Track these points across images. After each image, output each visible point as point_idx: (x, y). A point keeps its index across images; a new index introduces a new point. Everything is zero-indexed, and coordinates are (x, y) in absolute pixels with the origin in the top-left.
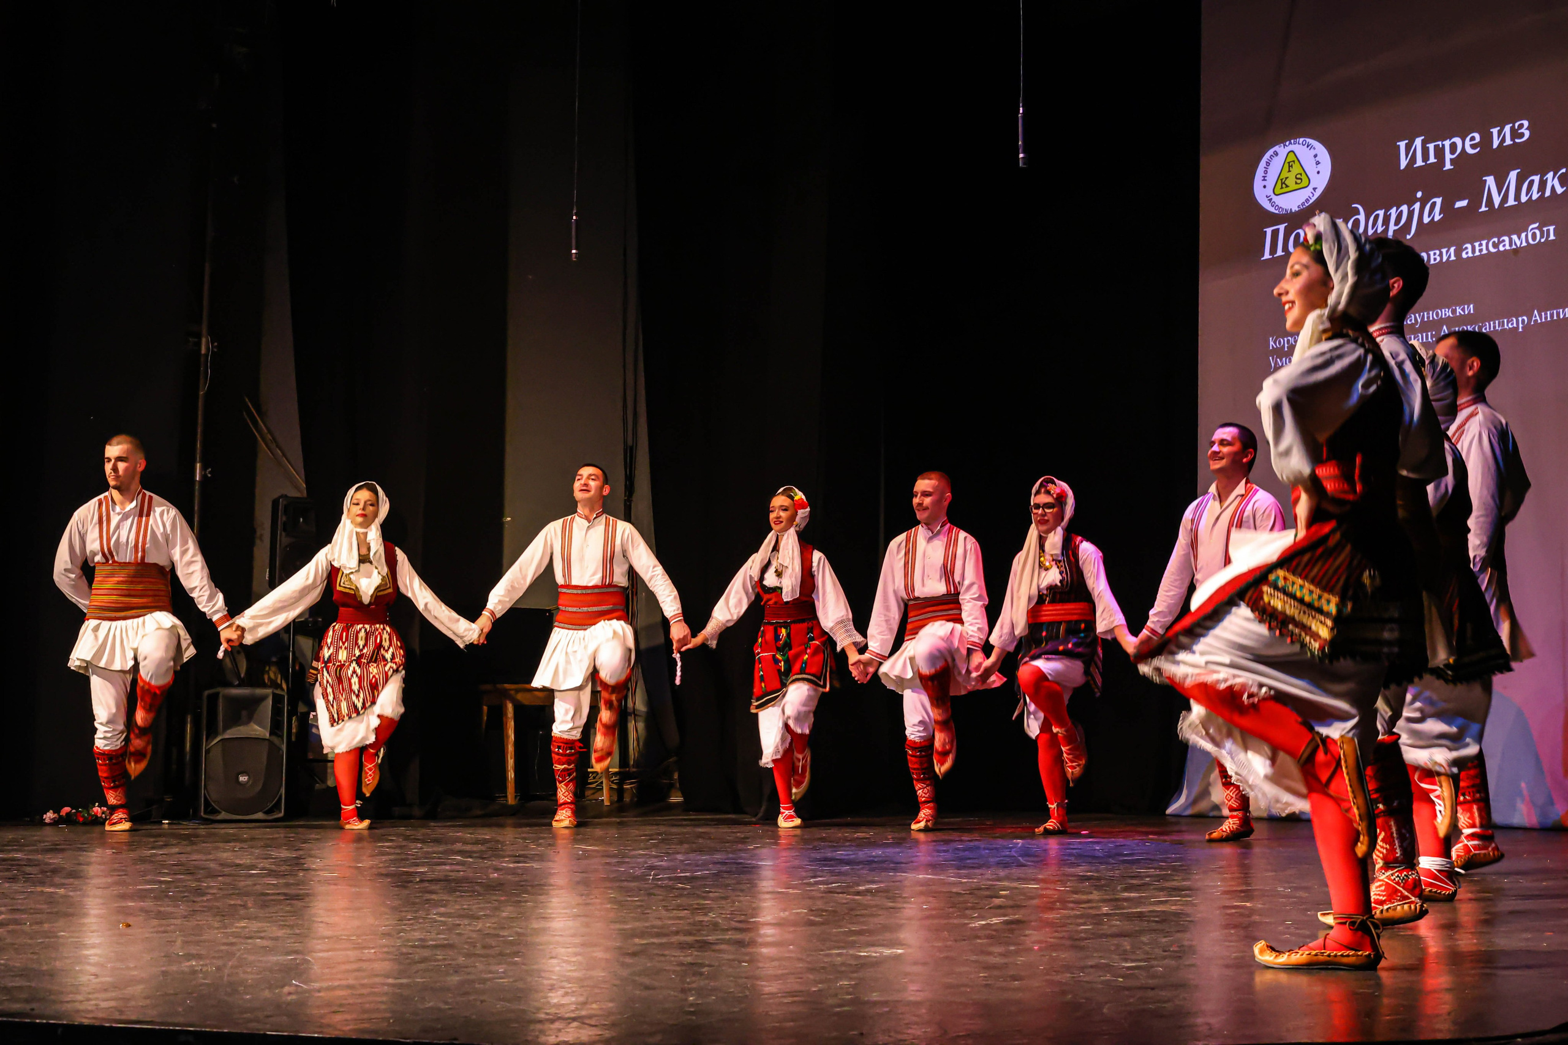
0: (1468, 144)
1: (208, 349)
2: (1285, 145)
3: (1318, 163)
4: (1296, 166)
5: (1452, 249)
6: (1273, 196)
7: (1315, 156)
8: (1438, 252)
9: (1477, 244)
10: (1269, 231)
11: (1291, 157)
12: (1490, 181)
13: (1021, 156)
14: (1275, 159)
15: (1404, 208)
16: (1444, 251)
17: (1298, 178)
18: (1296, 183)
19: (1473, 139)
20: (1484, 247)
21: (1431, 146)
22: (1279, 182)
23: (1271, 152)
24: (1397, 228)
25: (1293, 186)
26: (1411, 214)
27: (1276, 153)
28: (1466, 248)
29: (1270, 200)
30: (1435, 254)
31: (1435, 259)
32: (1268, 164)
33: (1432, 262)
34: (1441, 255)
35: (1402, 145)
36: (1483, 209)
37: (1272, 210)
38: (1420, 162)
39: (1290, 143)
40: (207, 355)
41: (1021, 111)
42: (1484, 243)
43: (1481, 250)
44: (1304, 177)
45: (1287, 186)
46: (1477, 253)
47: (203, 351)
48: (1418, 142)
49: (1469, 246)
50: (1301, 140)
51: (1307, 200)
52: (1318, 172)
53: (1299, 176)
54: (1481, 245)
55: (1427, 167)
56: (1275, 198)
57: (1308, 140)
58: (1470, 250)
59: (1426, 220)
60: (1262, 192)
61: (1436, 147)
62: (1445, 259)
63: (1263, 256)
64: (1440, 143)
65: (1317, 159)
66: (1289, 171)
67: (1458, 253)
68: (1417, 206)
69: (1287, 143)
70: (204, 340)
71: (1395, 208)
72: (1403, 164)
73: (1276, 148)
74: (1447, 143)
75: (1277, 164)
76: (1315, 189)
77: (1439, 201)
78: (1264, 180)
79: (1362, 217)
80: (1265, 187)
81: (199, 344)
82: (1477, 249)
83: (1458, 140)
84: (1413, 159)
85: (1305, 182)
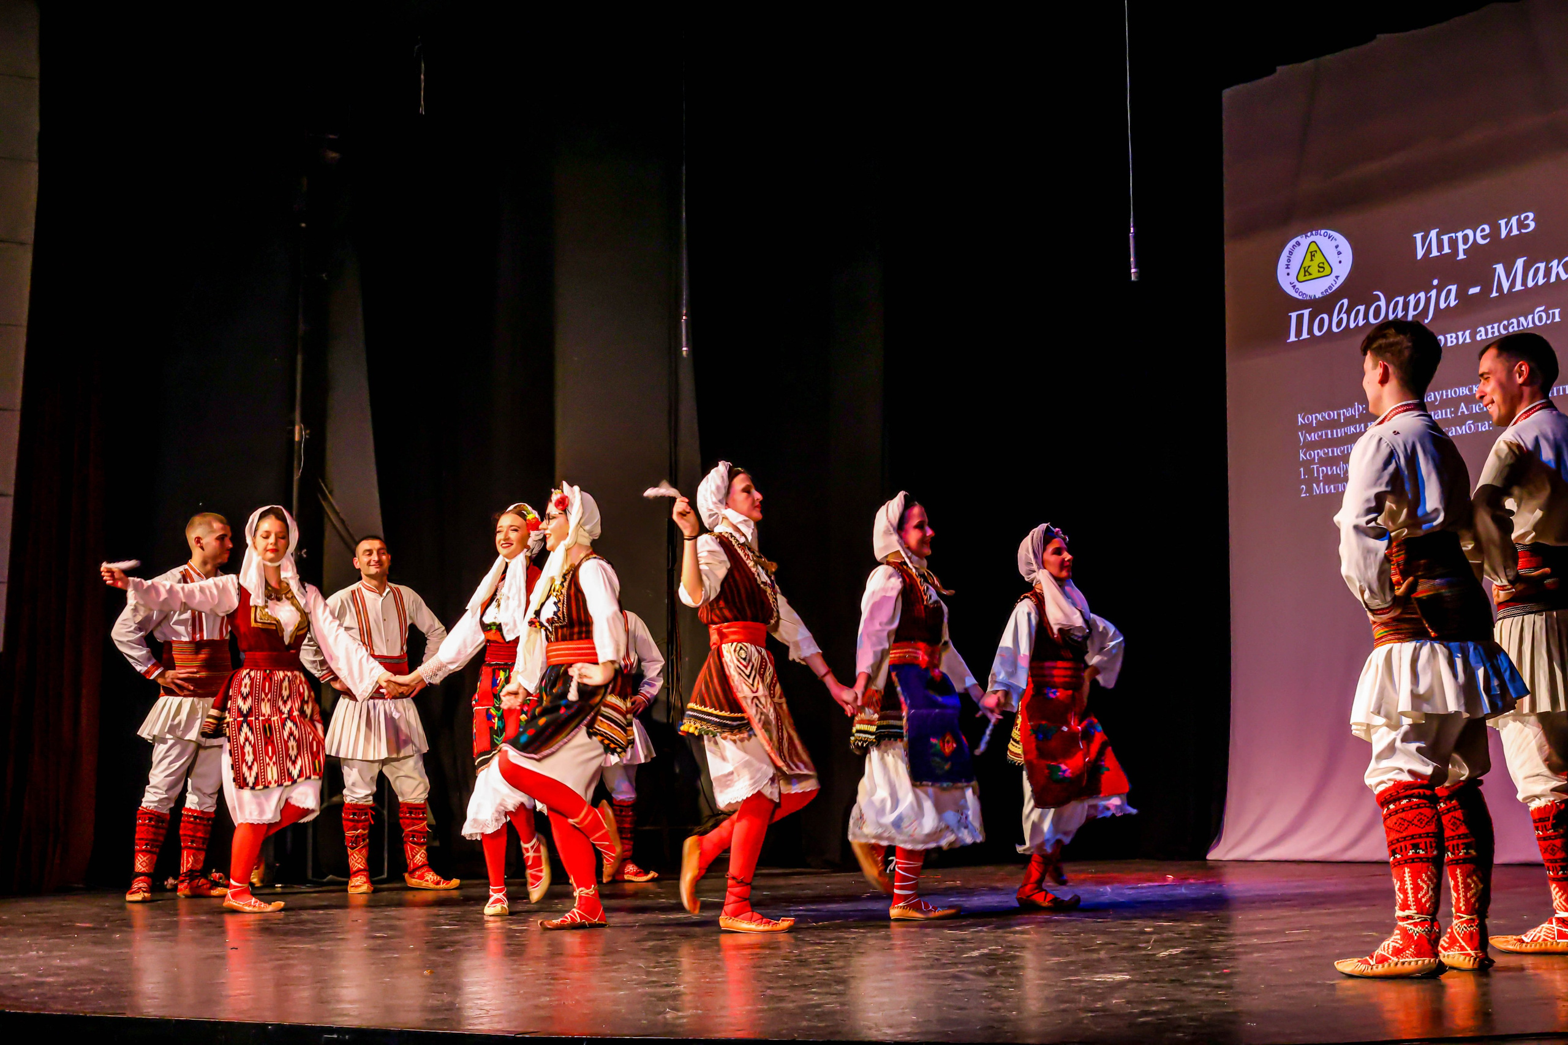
0: (1479, 235)
1: (301, 436)
2: (1306, 236)
3: (1339, 253)
4: (1318, 255)
5: (1467, 333)
6: (1296, 283)
7: (1337, 247)
8: (1454, 335)
9: (1489, 327)
10: (1294, 315)
11: (1313, 247)
12: (1500, 268)
13: (1133, 270)
14: (1297, 248)
15: (1422, 295)
16: (1460, 334)
17: (1321, 267)
18: (1319, 271)
19: (1483, 230)
20: (1496, 330)
21: (1445, 238)
22: (1302, 270)
23: (1293, 242)
24: (1416, 313)
25: (1315, 274)
26: (1428, 300)
27: (1298, 244)
28: (1480, 331)
29: (1294, 287)
30: (1451, 337)
31: (1452, 342)
32: (1291, 253)
33: (1449, 344)
34: (1457, 338)
35: (1418, 237)
36: (1494, 294)
37: (1296, 295)
38: (1435, 253)
39: (1312, 234)
40: (300, 442)
41: (1132, 231)
42: (1496, 325)
43: (1493, 333)
44: (1326, 265)
45: (1310, 274)
46: (1490, 336)
47: (297, 438)
48: (1433, 234)
49: (1482, 329)
50: (1323, 232)
51: (1330, 288)
52: (1340, 262)
53: (1321, 265)
54: (1493, 328)
55: (1442, 257)
56: (1298, 285)
57: (1329, 232)
58: (1483, 333)
59: (1443, 305)
60: (1286, 279)
61: (1450, 238)
62: (1461, 342)
63: (1289, 338)
64: (1453, 235)
65: (1339, 249)
66: (1312, 260)
67: (1473, 336)
68: (1434, 293)
69: (1309, 234)
70: (297, 428)
71: (1413, 295)
72: (1420, 254)
73: (1298, 239)
74: (1460, 235)
75: (1299, 253)
76: (1337, 277)
77: (1454, 288)
78: (1288, 268)
79: (1382, 303)
80: (1288, 274)
81: (292, 432)
82: (1490, 331)
83: (1469, 232)
84: (1429, 250)
85: (1327, 270)
